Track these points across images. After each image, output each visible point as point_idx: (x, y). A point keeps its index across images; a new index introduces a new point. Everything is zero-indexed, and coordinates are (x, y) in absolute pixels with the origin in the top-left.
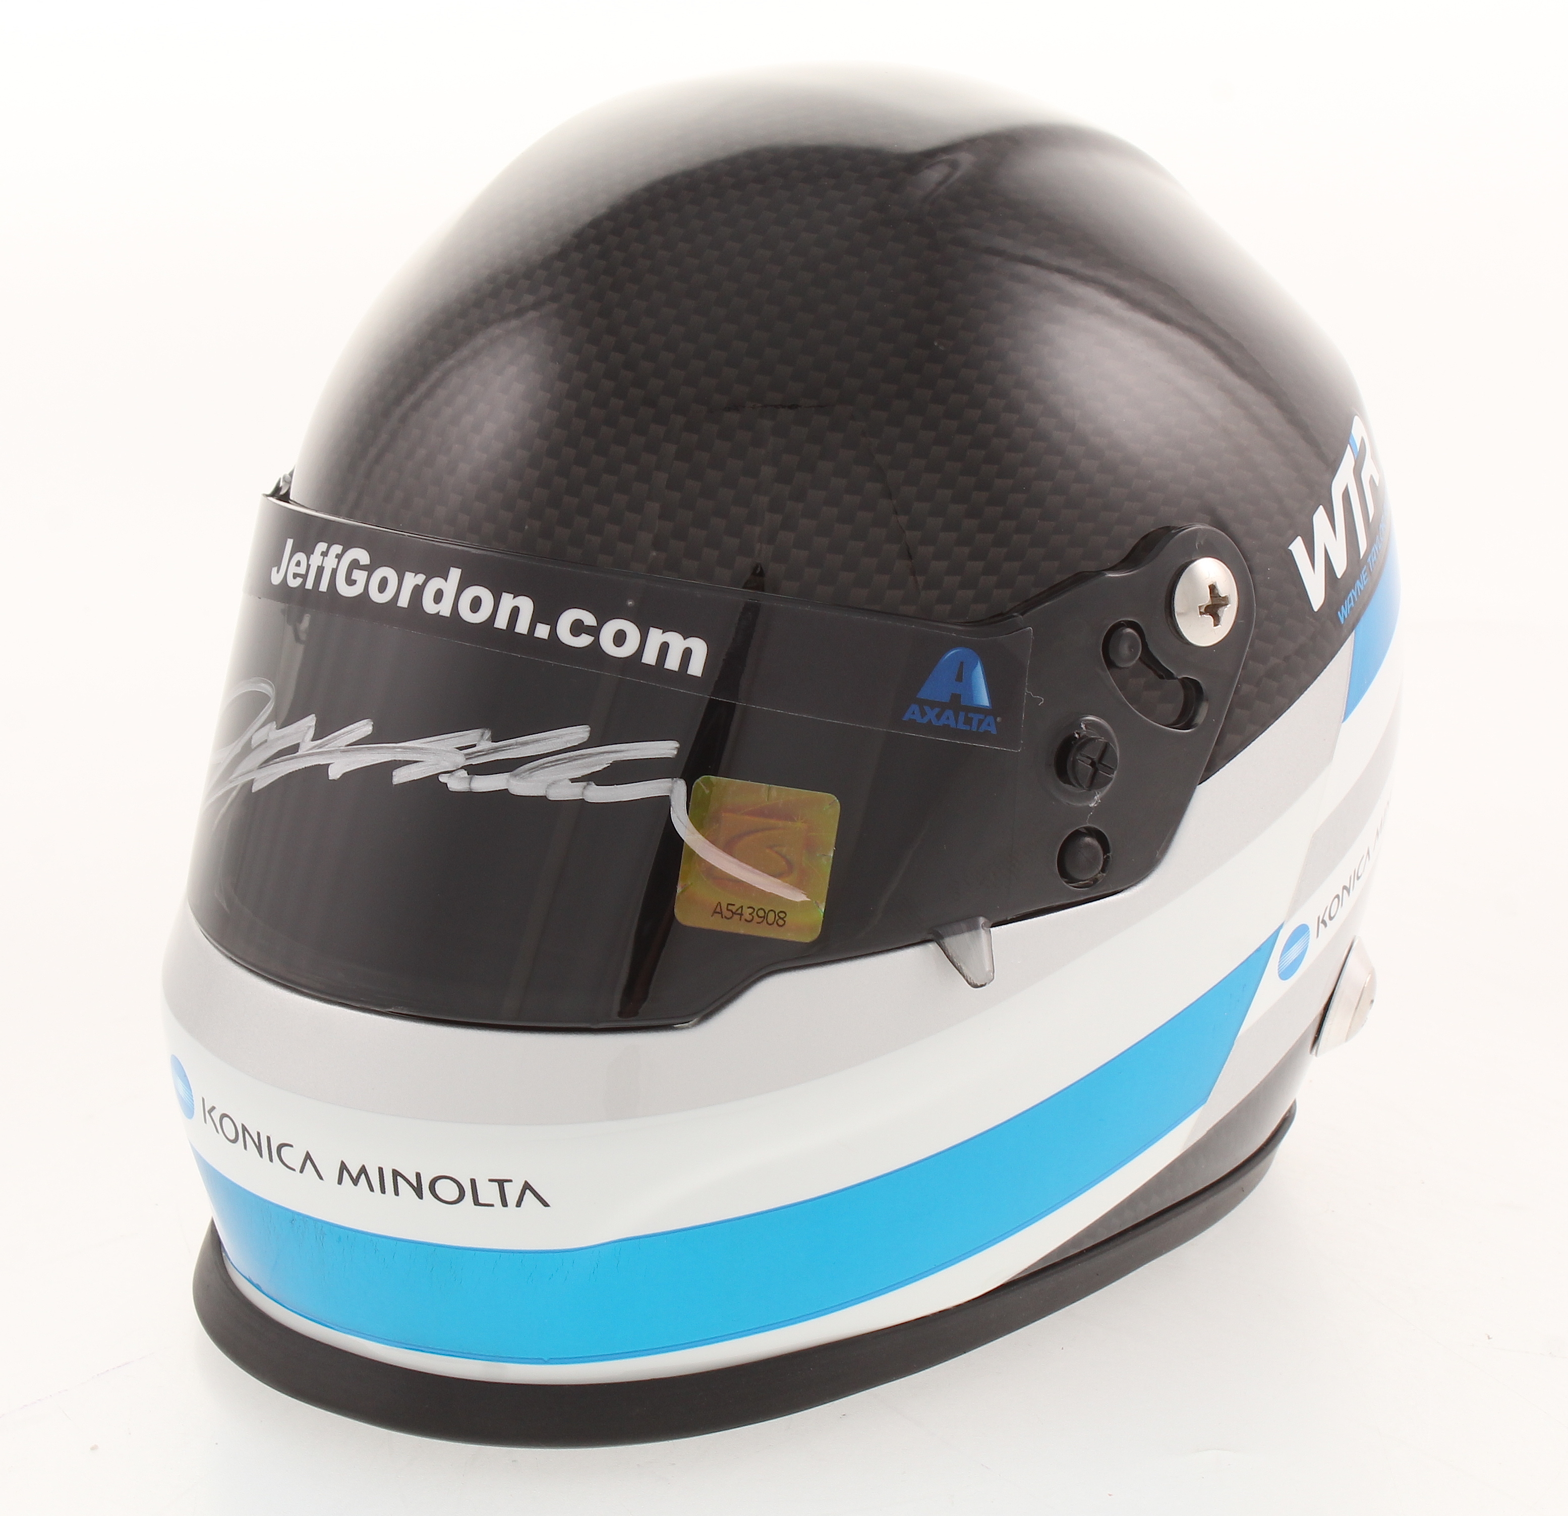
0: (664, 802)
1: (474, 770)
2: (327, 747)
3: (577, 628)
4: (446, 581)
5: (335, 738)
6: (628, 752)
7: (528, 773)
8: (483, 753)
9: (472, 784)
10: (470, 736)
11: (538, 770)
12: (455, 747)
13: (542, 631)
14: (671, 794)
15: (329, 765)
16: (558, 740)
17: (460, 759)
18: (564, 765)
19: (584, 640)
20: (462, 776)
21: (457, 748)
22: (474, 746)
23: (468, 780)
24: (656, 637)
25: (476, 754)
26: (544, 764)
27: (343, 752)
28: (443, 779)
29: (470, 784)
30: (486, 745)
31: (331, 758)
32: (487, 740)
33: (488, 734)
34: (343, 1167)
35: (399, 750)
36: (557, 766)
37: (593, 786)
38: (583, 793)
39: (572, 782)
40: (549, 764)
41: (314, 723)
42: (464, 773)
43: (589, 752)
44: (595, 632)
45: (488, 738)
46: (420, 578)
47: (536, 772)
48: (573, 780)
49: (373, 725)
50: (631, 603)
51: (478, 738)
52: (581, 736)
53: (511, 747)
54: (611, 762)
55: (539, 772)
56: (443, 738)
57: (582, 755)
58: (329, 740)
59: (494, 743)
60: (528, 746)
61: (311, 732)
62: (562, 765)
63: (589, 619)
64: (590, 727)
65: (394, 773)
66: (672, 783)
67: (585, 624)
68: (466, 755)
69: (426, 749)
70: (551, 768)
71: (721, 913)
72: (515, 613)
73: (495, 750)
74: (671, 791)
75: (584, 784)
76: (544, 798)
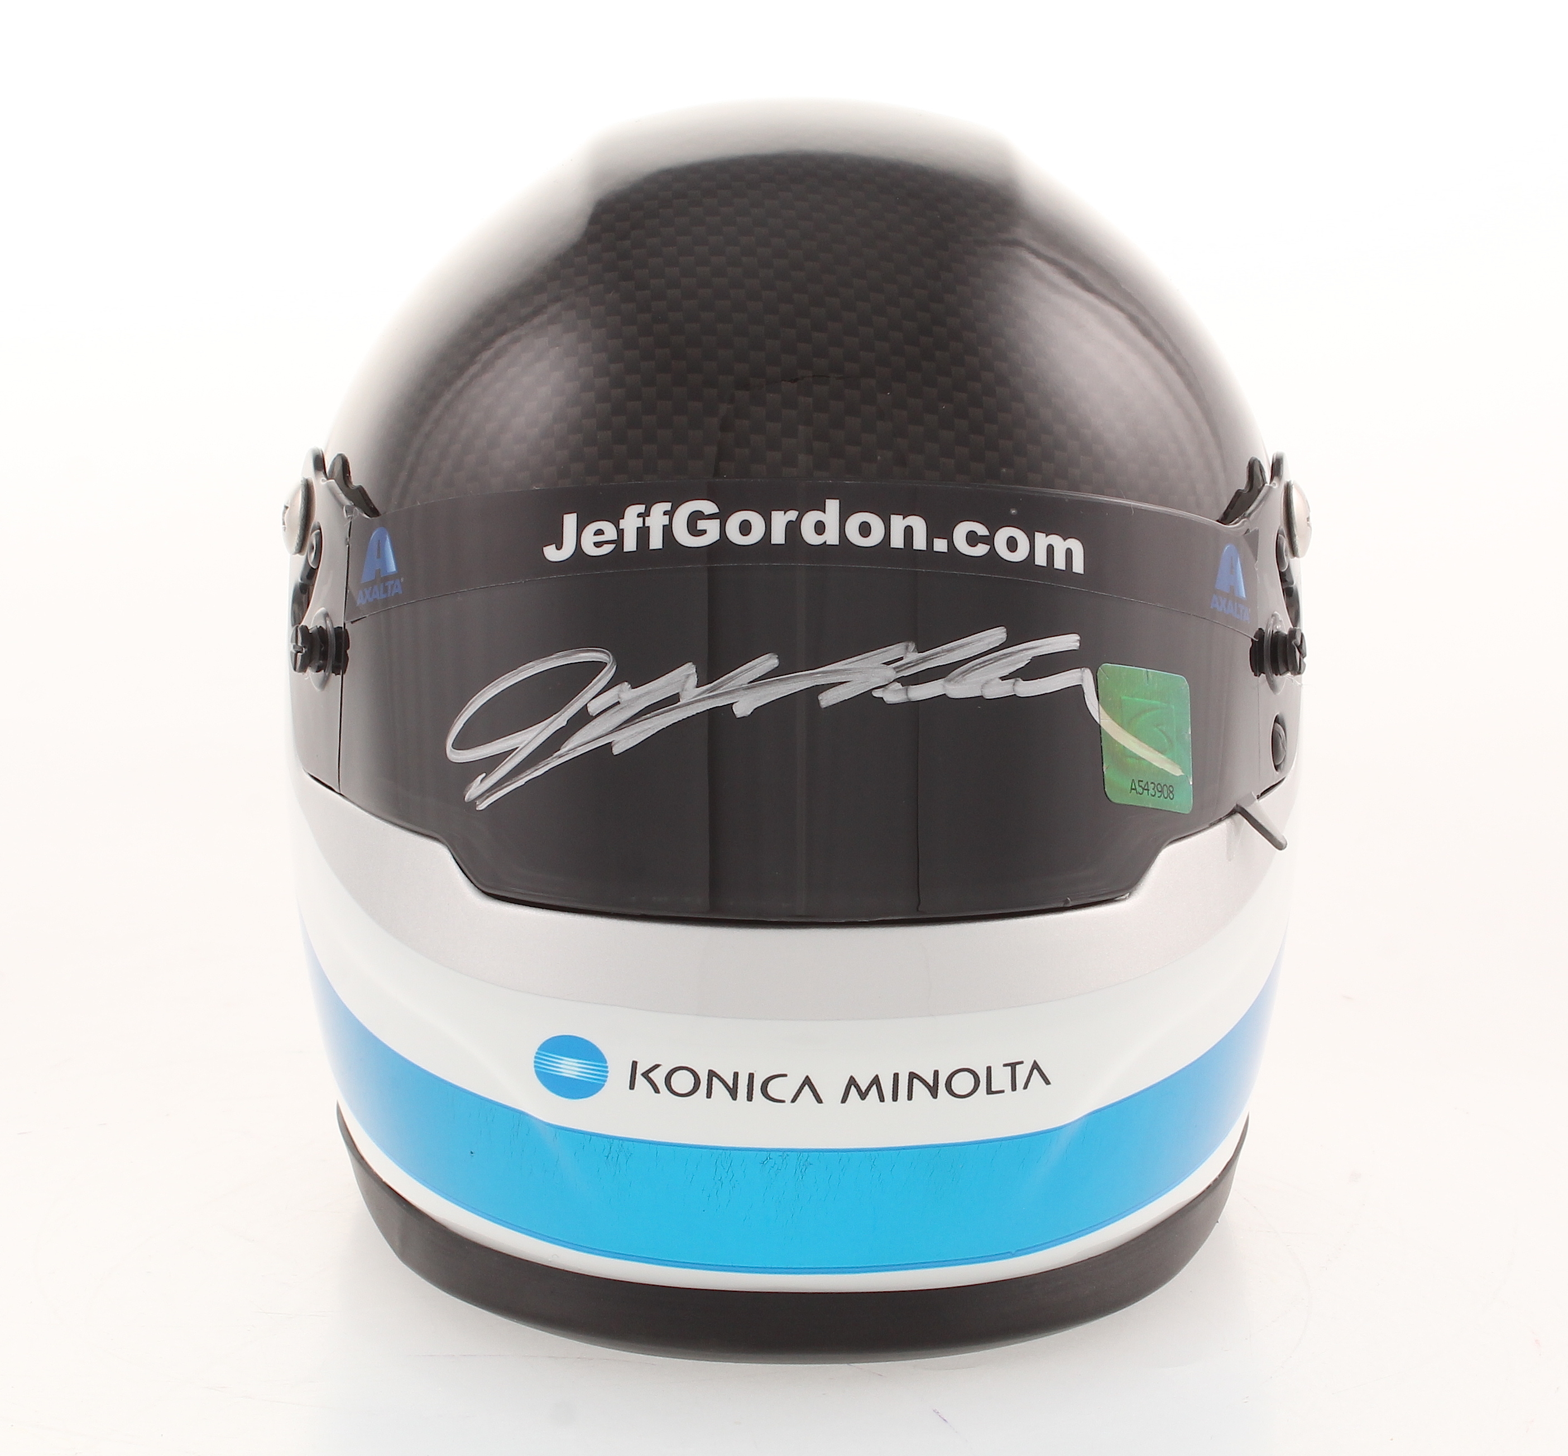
0: (1078, 690)
1: (908, 681)
2: (721, 689)
3: (972, 539)
4: (825, 512)
5: (732, 678)
6: (1042, 647)
7: (960, 676)
8: (912, 664)
9: (908, 694)
10: (895, 651)
11: (969, 673)
12: (881, 662)
13: (940, 545)
14: (1082, 682)
15: (733, 704)
16: (981, 643)
17: (890, 673)
18: (991, 665)
19: (981, 550)
20: (897, 688)
21: (883, 664)
22: (901, 659)
23: (904, 692)
24: (1042, 540)
25: (906, 666)
26: (973, 667)
27: (746, 689)
28: (877, 694)
29: (907, 695)
30: (913, 656)
31: (733, 698)
32: (913, 652)
33: (912, 646)
34: (852, 1082)
35: (818, 675)
36: (985, 667)
37: (1021, 683)
38: (1014, 690)
39: (1002, 680)
40: (978, 667)
41: (694, 670)
42: (898, 686)
43: (1010, 651)
44: (989, 540)
45: (914, 650)
46: (792, 515)
47: (968, 675)
48: (1003, 678)
49: (778, 658)
50: (1014, 511)
51: (903, 651)
52: (1000, 637)
53: (938, 655)
54: (1030, 658)
55: (971, 674)
56: (866, 656)
57: (1005, 654)
58: (722, 682)
59: (921, 654)
60: (956, 652)
61: (694, 680)
62: (989, 666)
63: (982, 530)
64: (1006, 627)
65: (820, 698)
66: (1082, 673)
67: (979, 534)
68: (895, 668)
69: (850, 670)
70: (980, 670)
71: (1135, 789)
72: (909, 531)
73: (924, 660)
74: (1082, 680)
75: (1012, 681)
76: (981, 698)
